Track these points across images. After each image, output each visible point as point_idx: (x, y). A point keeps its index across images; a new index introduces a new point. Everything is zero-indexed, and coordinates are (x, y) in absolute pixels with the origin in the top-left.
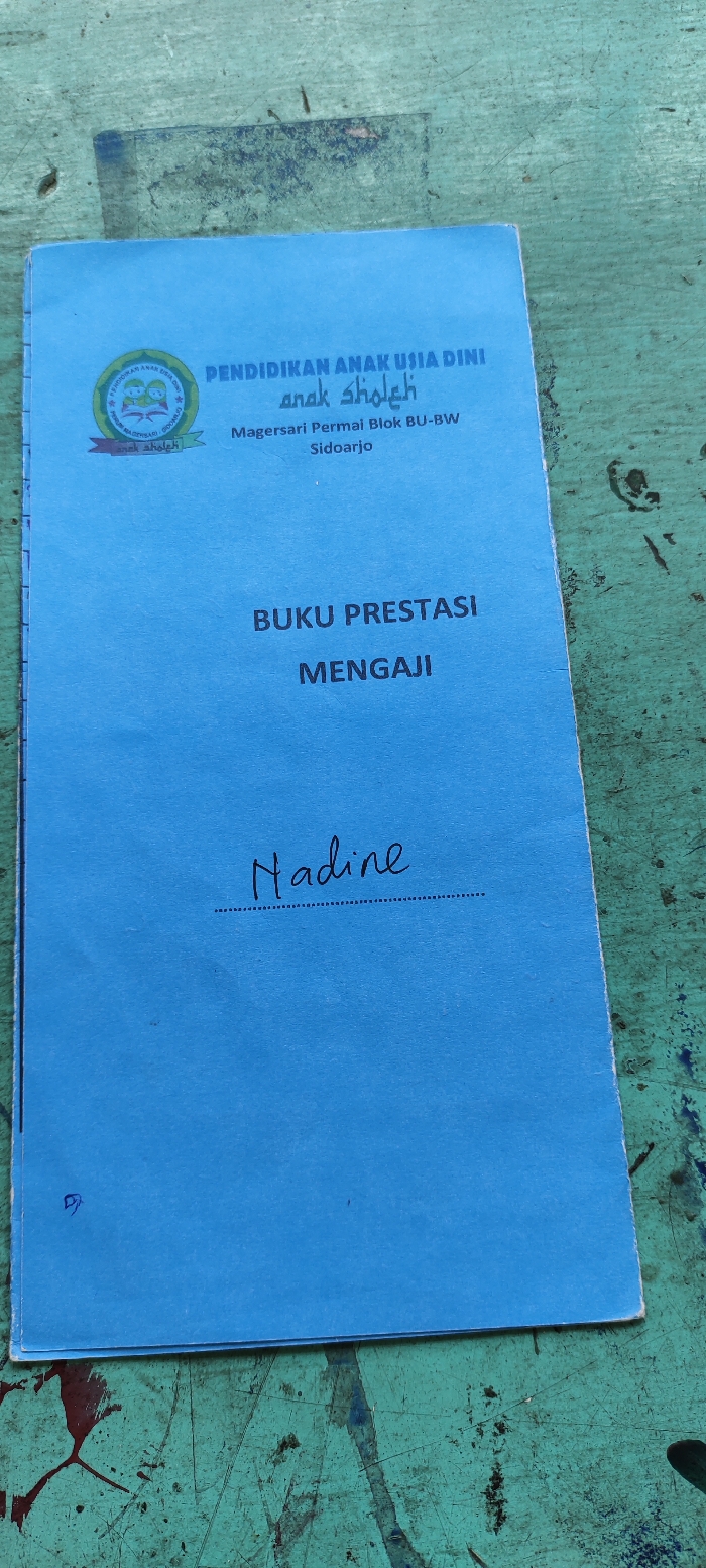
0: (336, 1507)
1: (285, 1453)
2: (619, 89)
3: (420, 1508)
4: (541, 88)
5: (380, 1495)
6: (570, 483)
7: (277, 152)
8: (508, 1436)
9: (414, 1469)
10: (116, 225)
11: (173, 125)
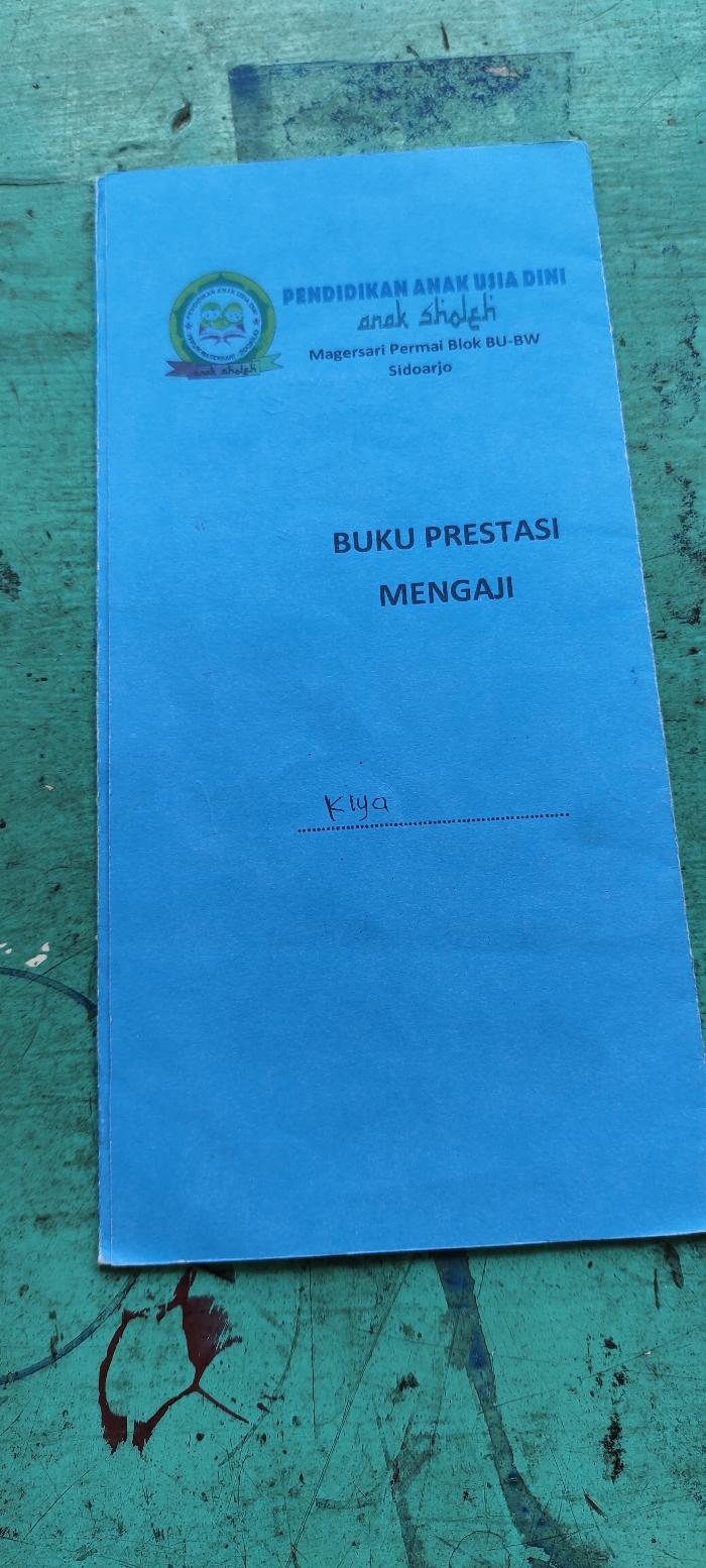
0: (453, 1447)
1: (404, 1392)
3: (538, 1453)
4: (688, 29)
5: (499, 1438)
7: (415, 89)
8: (627, 1387)
9: (532, 1415)
11: (309, 61)
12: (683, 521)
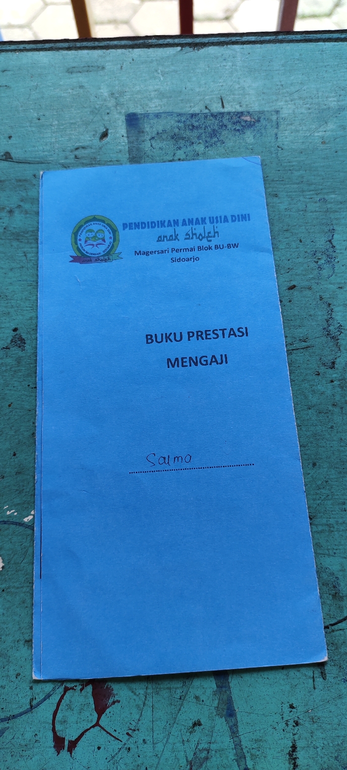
0: (218, 756)
1: (195, 728)
3: (258, 759)
4: (331, 101)
5: (239, 751)
6: (340, 283)
7: (209, 125)
8: (300, 727)
9: (255, 740)
10: (134, 155)
11: (161, 111)
12: (327, 322)
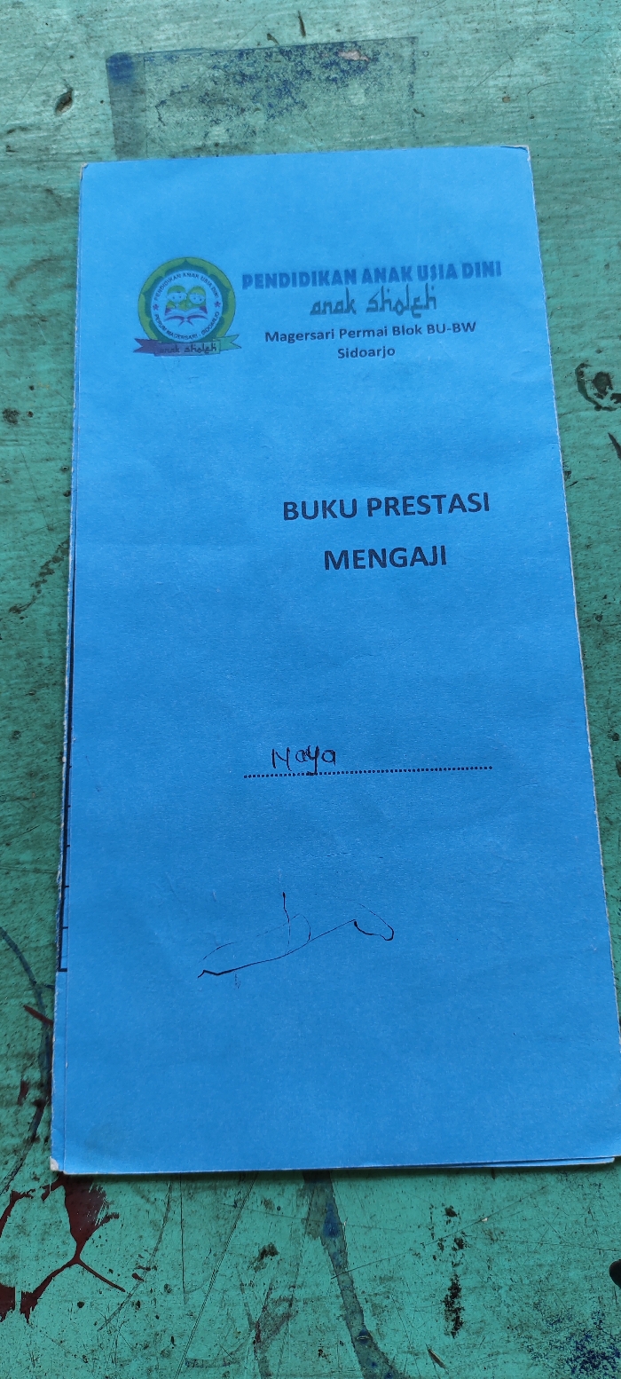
0: (309, 1310)
1: (265, 1260)
2: (593, 15)
3: (386, 1313)
4: (521, 15)
5: (350, 1299)
7: (275, 73)
8: (466, 1251)
9: (380, 1278)
10: (126, 140)
11: (179, 48)
